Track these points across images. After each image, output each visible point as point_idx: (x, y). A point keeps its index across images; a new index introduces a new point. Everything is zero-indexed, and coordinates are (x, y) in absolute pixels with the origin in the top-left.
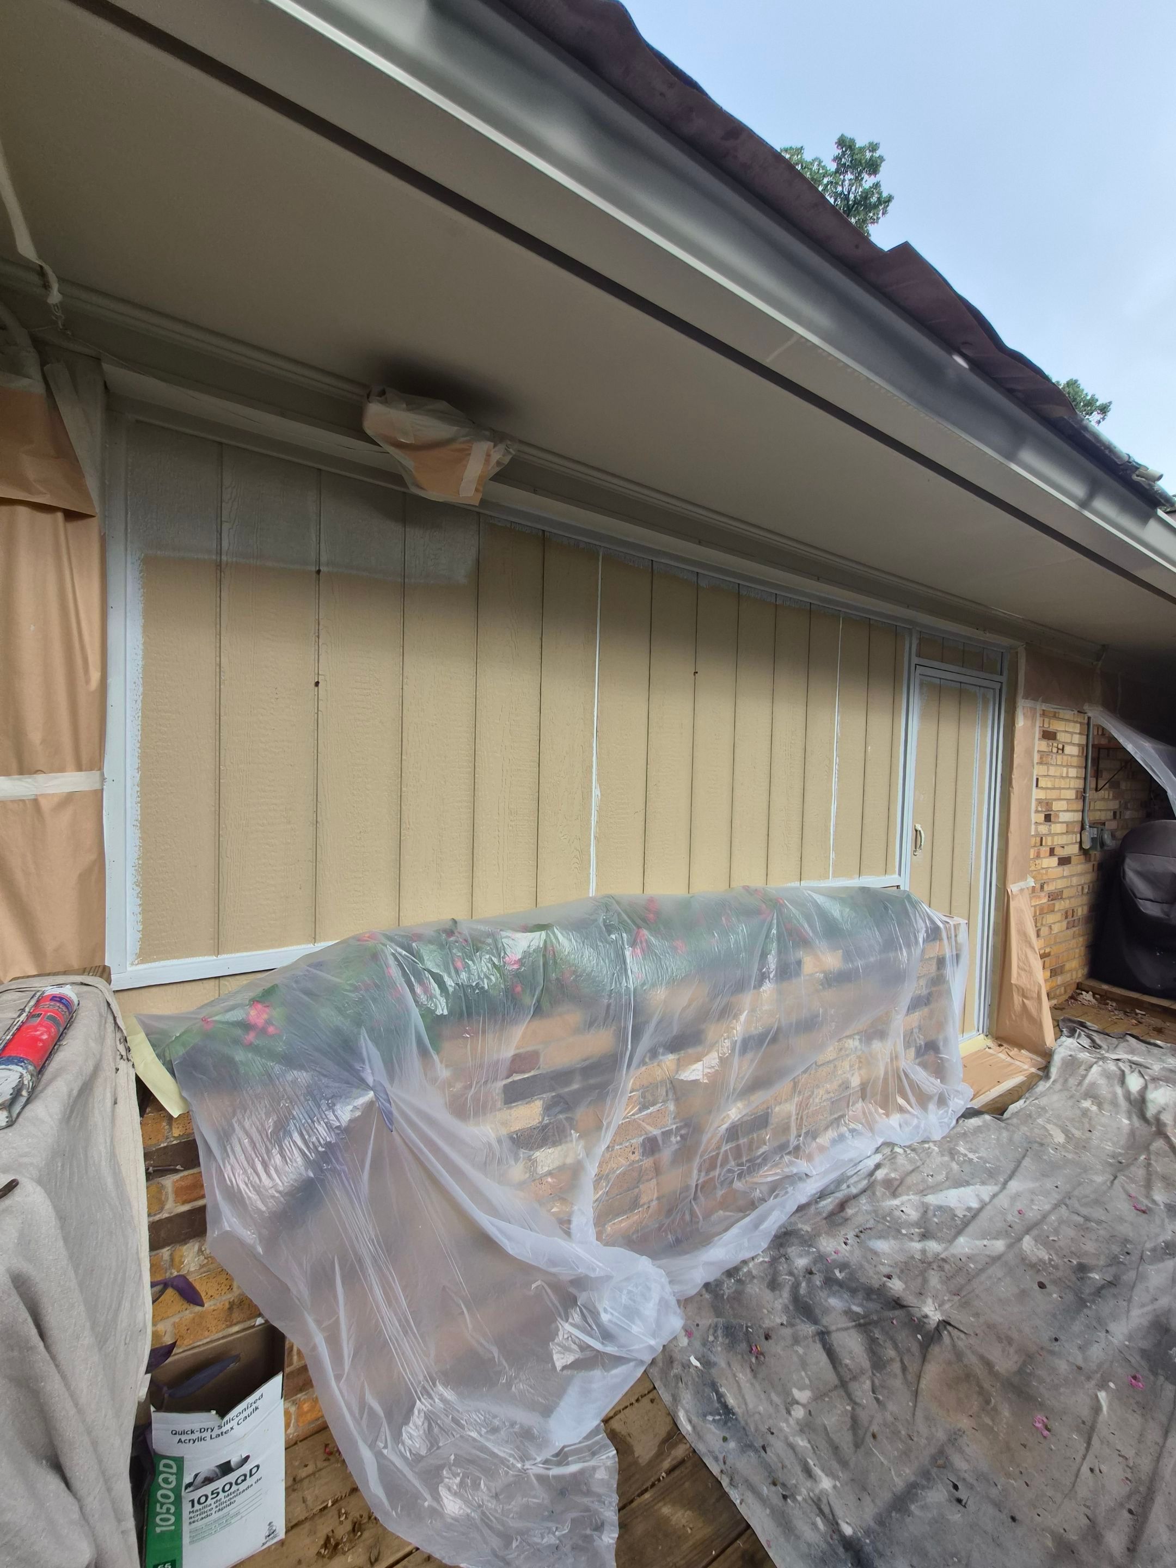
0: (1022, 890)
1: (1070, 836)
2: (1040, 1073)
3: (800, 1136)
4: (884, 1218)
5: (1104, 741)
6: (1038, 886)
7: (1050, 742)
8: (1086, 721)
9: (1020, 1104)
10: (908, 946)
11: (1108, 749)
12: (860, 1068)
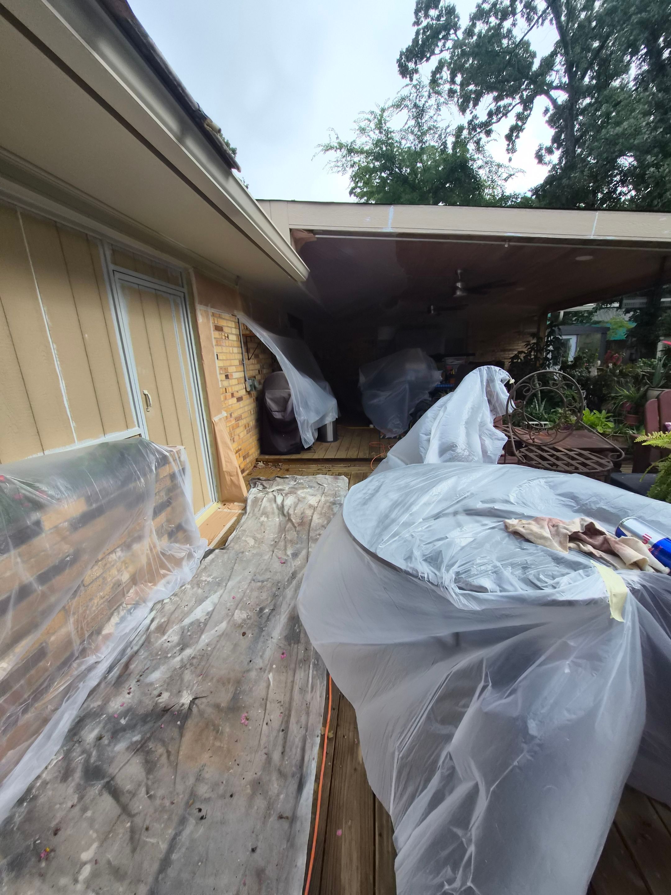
0: (220, 419)
1: (240, 385)
2: (243, 512)
3: (84, 641)
4: (157, 654)
5: (248, 332)
6: (229, 416)
7: (220, 332)
8: (237, 321)
9: (233, 535)
10: (145, 475)
11: (250, 337)
12: (126, 568)
